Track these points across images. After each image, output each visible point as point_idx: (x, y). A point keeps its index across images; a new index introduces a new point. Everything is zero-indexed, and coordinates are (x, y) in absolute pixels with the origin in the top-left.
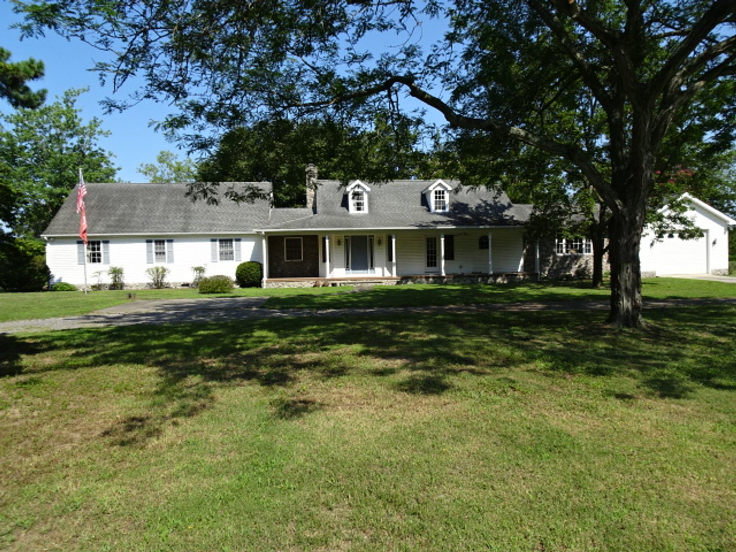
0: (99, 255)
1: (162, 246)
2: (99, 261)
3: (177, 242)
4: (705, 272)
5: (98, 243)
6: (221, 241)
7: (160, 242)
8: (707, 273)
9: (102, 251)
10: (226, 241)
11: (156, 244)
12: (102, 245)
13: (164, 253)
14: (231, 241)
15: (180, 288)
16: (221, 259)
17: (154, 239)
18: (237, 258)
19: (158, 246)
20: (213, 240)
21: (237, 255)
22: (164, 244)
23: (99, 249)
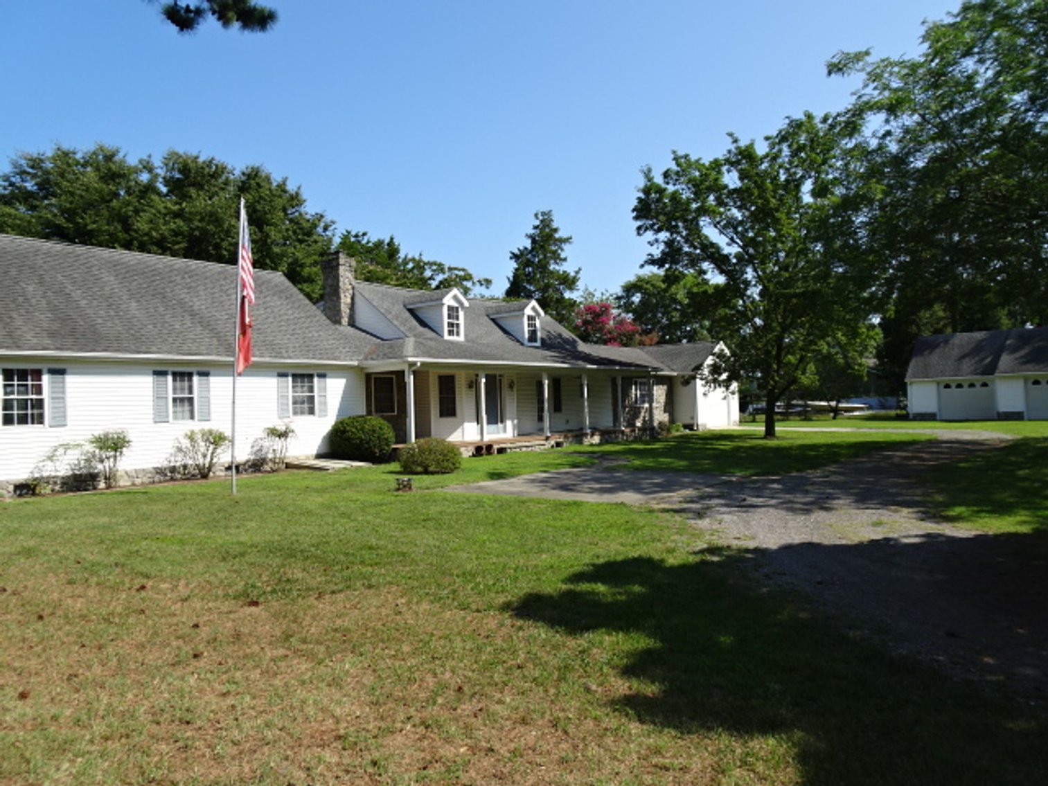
0: (39, 404)
1: (186, 384)
2: (39, 419)
3: (215, 375)
4: (726, 423)
5: (37, 374)
6: (294, 376)
7: (183, 376)
8: (729, 424)
9: (46, 395)
10: (302, 376)
11: (174, 380)
12: (46, 379)
13: (191, 400)
14: (311, 376)
15: (223, 474)
16: (295, 413)
17: (171, 369)
18: (321, 411)
19: (178, 384)
20: (282, 375)
21: (320, 403)
22: (190, 380)
23: (39, 390)
